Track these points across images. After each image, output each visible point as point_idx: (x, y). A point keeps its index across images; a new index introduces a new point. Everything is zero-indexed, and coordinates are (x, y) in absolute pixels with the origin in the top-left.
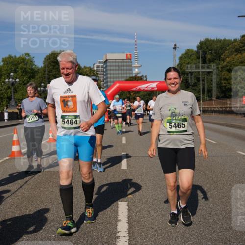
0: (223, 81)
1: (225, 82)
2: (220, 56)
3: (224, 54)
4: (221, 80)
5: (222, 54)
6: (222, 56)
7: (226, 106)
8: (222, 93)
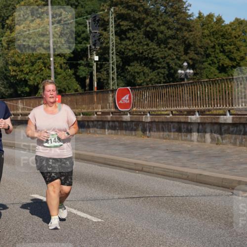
0: (10, 68)
1: (15, 68)
2: (4, 20)
3: (11, 18)
4: (7, 64)
5: (8, 18)
6: (7, 22)
7: (15, 112)
8: (10, 87)
